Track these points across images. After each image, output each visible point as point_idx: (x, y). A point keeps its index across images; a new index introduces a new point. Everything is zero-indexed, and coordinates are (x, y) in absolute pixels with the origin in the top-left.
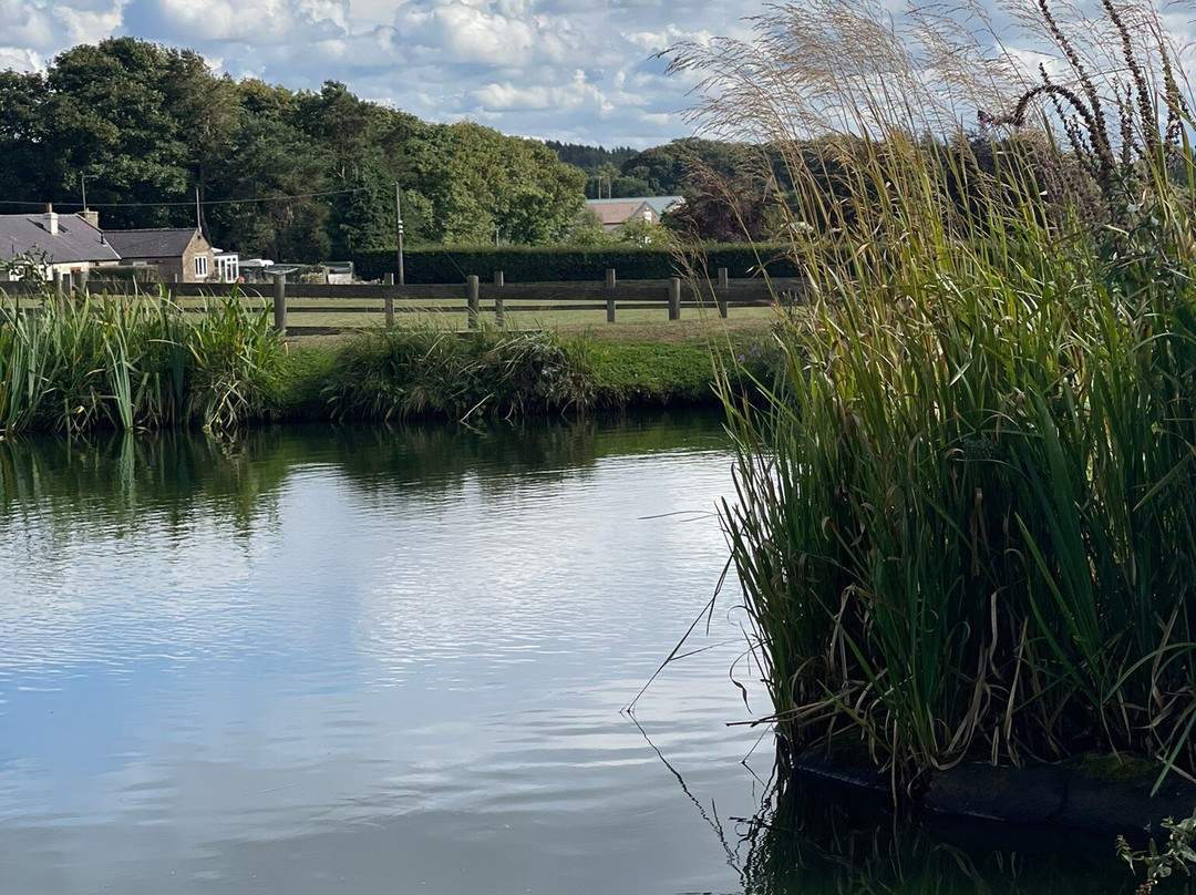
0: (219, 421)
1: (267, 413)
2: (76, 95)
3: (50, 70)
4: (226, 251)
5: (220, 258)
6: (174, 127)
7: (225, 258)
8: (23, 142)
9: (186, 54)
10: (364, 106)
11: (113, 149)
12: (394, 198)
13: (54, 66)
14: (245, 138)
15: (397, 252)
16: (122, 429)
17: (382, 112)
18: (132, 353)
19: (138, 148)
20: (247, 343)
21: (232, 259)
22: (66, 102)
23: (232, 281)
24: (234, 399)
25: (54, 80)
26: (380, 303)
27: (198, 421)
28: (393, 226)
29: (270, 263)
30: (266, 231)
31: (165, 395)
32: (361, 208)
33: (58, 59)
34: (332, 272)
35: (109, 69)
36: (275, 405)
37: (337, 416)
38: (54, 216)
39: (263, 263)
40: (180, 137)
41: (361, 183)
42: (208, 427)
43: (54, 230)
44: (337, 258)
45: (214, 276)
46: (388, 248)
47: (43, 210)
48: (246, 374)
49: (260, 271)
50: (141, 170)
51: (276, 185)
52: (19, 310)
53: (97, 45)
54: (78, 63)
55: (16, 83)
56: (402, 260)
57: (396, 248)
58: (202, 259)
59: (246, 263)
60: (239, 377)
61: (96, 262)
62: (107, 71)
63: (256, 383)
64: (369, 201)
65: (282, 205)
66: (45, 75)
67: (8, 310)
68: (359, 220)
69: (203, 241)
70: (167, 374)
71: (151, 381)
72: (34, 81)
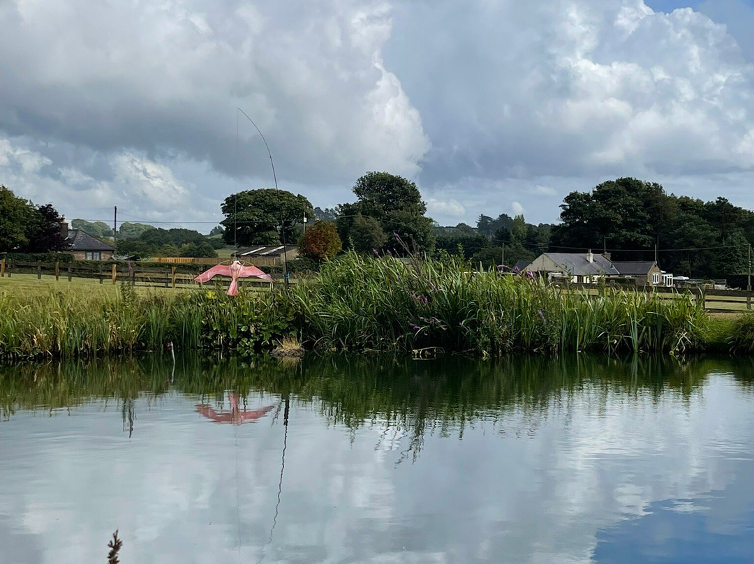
0: (677, 349)
1: (699, 347)
2: (605, 203)
3: (594, 191)
4: (667, 273)
5: (665, 275)
6: (648, 216)
7: (667, 275)
8: (580, 223)
9: (654, 184)
10: (736, 208)
11: (620, 227)
12: (748, 251)
13: (596, 190)
14: (680, 223)
15: (747, 276)
16: (633, 350)
17: (745, 211)
18: (638, 317)
19: (630, 226)
20: (691, 315)
21: (670, 276)
22: (599, 205)
23: (669, 286)
24: (684, 340)
25: (595, 196)
26: (745, 299)
27: (667, 349)
28: (746, 264)
29: (687, 278)
30: (685, 263)
31: (653, 336)
32: (731, 255)
33: (597, 187)
34: (716, 284)
35: (620, 191)
36: (703, 344)
37: (732, 351)
38: (592, 254)
39: (684, 278)
40: (650, 221)
41: (732, 243)
42: (672, 352)
43: (591, 261)
44: (718, 277)
45: (662, 283)
46: (744, 274)
47: (586, 252)
48: (690, 329)
49: (682, 282)
50: (630, 236)
51: (692, 244)
52: (589, 296)
53: (615, 181)
54: (606, 188)
55: (578, 197)
56: (749, 280)
57: (746, 273)
58: (657, 276)
59: (675, 278)
60: (687, 330)
61: (609, 275)
62: (619, 192)
63: (695, 333)
64: (736, 252)
65: (695, 253)
66: (591, 194)
67: (585, 296)
68: (730, 260)
69: (657, 267)
70: (654, 327)
71: (647, 329)
72: (586, 196)
